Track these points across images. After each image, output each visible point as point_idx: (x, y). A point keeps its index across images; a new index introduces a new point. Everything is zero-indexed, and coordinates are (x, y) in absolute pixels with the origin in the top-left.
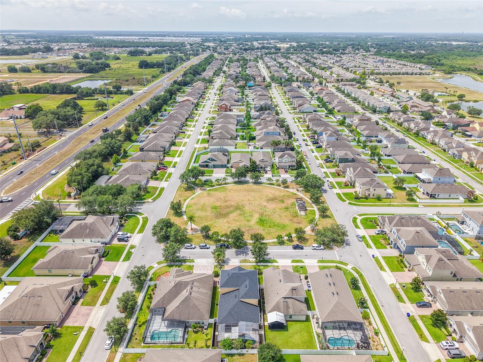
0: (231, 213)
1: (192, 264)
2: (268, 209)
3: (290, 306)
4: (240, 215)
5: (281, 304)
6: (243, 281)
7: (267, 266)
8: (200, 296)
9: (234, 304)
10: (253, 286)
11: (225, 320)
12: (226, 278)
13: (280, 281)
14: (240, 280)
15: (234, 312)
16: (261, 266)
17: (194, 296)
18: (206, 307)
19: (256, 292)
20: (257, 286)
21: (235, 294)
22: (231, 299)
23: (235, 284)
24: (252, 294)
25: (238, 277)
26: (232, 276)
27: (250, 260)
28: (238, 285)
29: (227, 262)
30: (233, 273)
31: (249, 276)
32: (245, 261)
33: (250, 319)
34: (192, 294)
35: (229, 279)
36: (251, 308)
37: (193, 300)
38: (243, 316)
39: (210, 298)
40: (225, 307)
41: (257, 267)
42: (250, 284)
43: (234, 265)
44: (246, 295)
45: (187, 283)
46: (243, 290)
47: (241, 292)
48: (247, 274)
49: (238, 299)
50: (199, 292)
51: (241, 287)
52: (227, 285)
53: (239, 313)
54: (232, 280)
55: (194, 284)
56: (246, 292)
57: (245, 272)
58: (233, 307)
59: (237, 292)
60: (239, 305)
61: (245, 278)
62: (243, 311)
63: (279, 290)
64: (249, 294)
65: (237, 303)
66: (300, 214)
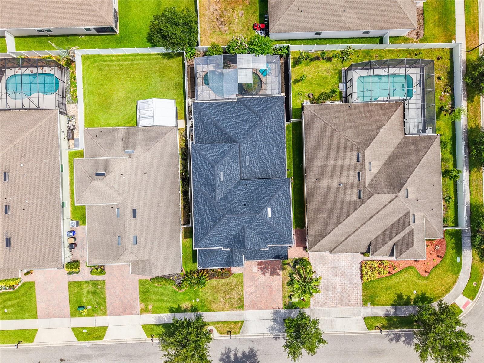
3: (121, 142)
6: (231, 196)
7: (172, 311)
8: (333, 163)
9: (251, 137)
10: (204, 180)
11: (267, 105)
12: (277, 205)
13: (134, 211)
14: (240, 197)
15: (250, 120)
16: (189, 308)
17: (350, 153)
18: (314, 137)
19: (199, 162)
20: (195, 185)
21: (250, 169)
22: (260, 155)
23: (252, 186)
24: (208, 154)
25: (245, 204)
26: (261, 207)
27: (217, 331)
28: (244, 186)
29: (278, 323)
30: (260, 213)
31: (216, 209)
32: (231, 328)
33: (213, 109)
34: (355, 158)
35: (267, 200)
36: (211, 135)
37: (349, 139)
38: (228, 115)
39: (308, 168)
40: (272, 138)
41: (199, 305)
42: (212, 185)
43: (260, 309)
44: (224, 151)
45: (375, 189)
46: (231, 166)
47: (234, 163)
48: (219, 214)
49: (243, 151)
50: (339, 173)
51: (237, 182)
52: (272, 184)
53: (237, 119)
54: (260, 196)
55: (356, 191)
56: (223, 157)
57: (226, 224)
58: (252, 130)
59: (244, 173)
60: (240, 134)
61: (227, 201)
62: (229, 124)
63: (140, 185)
64: (216, 154)
65: (243, 138)
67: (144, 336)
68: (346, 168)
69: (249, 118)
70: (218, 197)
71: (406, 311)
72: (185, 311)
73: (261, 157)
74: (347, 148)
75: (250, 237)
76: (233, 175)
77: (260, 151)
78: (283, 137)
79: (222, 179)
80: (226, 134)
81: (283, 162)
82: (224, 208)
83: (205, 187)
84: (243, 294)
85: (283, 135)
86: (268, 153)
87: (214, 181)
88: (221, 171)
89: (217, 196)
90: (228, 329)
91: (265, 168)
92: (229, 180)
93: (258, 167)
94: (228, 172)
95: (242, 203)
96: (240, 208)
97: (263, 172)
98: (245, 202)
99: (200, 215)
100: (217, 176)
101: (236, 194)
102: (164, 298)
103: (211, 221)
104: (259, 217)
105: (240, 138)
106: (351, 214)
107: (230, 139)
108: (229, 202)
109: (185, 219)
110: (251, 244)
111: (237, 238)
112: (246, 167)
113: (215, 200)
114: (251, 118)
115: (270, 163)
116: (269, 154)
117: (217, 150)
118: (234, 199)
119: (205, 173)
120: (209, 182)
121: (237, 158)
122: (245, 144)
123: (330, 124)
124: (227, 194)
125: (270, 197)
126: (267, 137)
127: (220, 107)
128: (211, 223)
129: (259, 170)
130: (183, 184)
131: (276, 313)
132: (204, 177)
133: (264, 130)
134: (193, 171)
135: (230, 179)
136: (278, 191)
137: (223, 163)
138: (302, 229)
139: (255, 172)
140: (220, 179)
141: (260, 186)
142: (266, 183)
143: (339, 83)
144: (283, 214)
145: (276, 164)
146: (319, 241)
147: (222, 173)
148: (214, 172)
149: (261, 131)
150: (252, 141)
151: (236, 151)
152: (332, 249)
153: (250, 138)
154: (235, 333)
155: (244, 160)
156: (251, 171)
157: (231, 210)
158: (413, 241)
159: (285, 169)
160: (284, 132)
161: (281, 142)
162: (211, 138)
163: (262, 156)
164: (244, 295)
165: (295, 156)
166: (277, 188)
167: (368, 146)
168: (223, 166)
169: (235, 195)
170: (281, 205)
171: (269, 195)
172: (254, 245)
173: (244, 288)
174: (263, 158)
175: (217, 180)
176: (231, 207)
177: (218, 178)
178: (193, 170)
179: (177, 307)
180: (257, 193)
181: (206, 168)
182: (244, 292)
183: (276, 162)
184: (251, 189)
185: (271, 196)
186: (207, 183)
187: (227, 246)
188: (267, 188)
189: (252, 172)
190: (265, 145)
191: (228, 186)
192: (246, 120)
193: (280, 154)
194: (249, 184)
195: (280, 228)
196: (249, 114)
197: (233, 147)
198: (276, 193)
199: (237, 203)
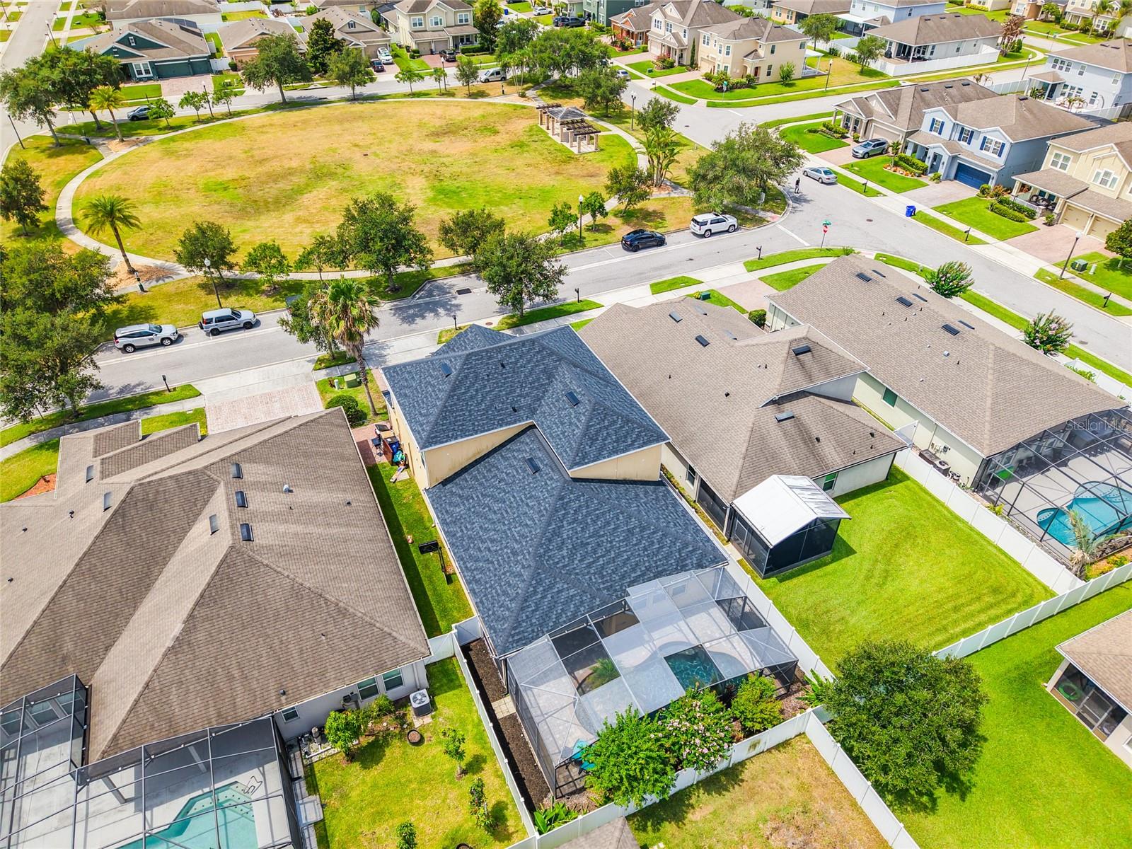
1: (189, 406)
2: (450, 159)
3: (815, 433)
5: (776, 437)
6: (538, 379)
8: (315, 530)
9: (545, 509)
10: (606, 390)
11: (536, 610)
12: (434, 391)
13: (705, 343)
14: (519, 382)
15: (564, 552)
17: (272, 543)
19: (635, 413)
21: (520, 458)
22: (509, 492)
23: (502, 410)
24: (624, 427)
25: (504, 367)
26: (468, 369)
28: (521, 408)
30: (468, 355)
33: (670, 554)
34: (257, 531)
35: (459, 387)
36: (642, 500)
38: (625, 551)
40: (492, 541)
42: (586, 382)
44: (594, 440)
45: (199, 482)
46: (563, 424)
47: (559, 434)
49: (551, 474)
50: (295, 510)
51: (538, 411)
52: (459, 426)
53: (599, 545)
54: (477, 391)
55: (248, 478)
58: (549, 524)
59: (529, 444)
60: (575, 505)
61: (543, 367)
62: (613, 527)
63: (724, 376)
65: (562, 498)
66: (579, 152)
67: (594, 299)
68: (279, 517)
69: (571, 556)
73: (504, 491)
74: (284, 554)
76: (552, 416)
77: (512, 500)
78: (464, 563)
80: (608, 499)
81: (446, 517)
82: (542, 351)
83: (598, 382)
85: (466, 567)
86: (490, 509)
87: (585, 385)
88: (581, 402)
89: (565, 369)
91: (486, 480)
92: (556, 403)
93: (502, 474)
94: (563, 413)
95: (511, 368)
96: (510, 358)
97: (489, 471)
98: (504, 371)
99: (584, 354)
100: (583, 393)
101: (529, 386)
105: (572, 496)
107: (593, 491)
108: (536, 366)
112: (530, 455)
113: (566, 362)
114: (563, 557)
115: (477, 496)
116: (487, 509)
117: (610, 442)
118: (530, 373)
119: (611, 398)
120: (594, 385)
121: (558, 445)
122: (553, 490)
124: (547, 381)
125: (455, 395)
126: (507, 534)
127: (657, 567)
132: (609, 393)
133: (520, 543)
135: (554, 405)
136: (441, 413)
137: (582, 419)
139: (507, 459)
141: (484, 414)
142: (473, 424)
143: (323, 820)
144: (416, 389)
145: (463, 502)
148: (592, 395)
149: (527, 537)
150: (539, 504)
151: (567, 453)
153: (547, 505)
154: (449, 331)
155: (542, 461)
156: (516, 455)
157: (528, 351)
159: (435, 509)
161: (467, 550)
162: (637, 494)
163: (502, 494)
166: (445, 418)
167: (223, 561)
168: (580, 414)
169: (531, 384)
170: (426, 397)
171: (458, 400)
174: (499, 493)
175: (579, 387)
176: (529, 357)
177: (579, 390)
180: (485, 397)
183: (463, 508)
184: (502, 403)
186: (597, 385)
188: (467, 414)
190: (504, 518)
191: (552, 394)
192: (574, 547)
193: (460, 528)
194: (510, 414)
196: (574, 569)
197: (578, 455)
198: (445, 407)
199: (521, 366)
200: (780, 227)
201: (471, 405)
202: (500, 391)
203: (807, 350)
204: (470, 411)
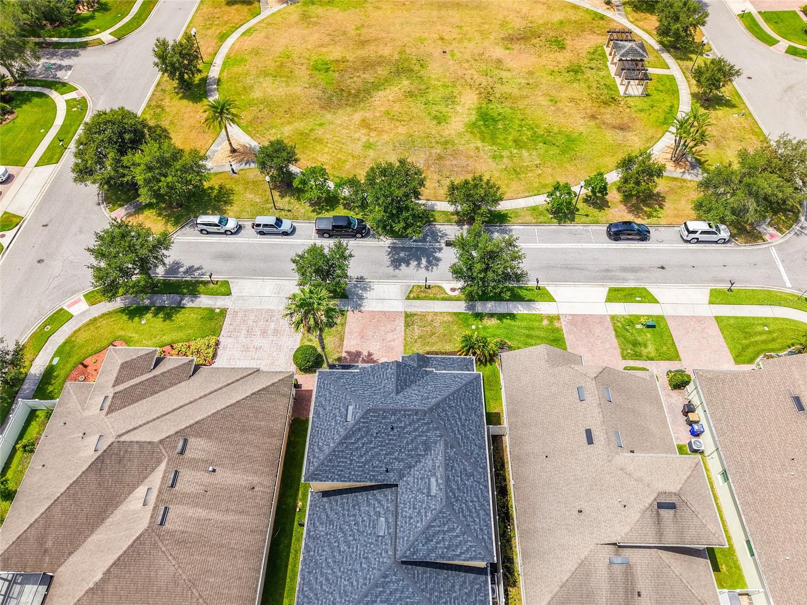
0: (377, 86)
1: (218, 303)
2: (509, 75)
3: (640, 587)
4: (411, 94)
6: (417, 449)
7: (512, 316)
8: (215, 516)
9: (370, 579)
10: (467, 482)
12: (334, 428)
13: (590, 441)
14: (400, 446)
16: (486, 318)
17: (177, 528)
18: (240, 578)
19: (478, 521)
20: (484, 477)
21: (378, 509)
22: (355, 540)
23: (377, 467)
24: (459, 537)
25: (392, 429)
26: (364, 423)
27: (444, 290)
28: (392, 470)
29: (357, 295)
30: (367, 410)
31: (445, 425)
32: (425, 292)
34: (171, 515)
35: (351, 437)
36: (454, 595)
37: (170, 558)
39: (265, 514)
40: (327, 579)
41: (471, 320)
42: (452, 471)
43: (382, 312)
44: (428, 540)
45: (153, 452)
46: (414, 508)
47: (408, 515)
48: (439, 415)
49: (389, 547)
50: (209, 493)
51: (405, 479)
52: (339, 470)
54: (363, 444)
55: (188, 454)
56: (429, 527)
57: (428, 398)
58: (366, 596)
59: (389, 501)
60: (393, 587)
61: (425, 438)
63: (588, 488)
64: (444, 534)
65: (385, 576)
66: (625, 93)
67: (551, 289)
68: (194, 500)
70: (440, 447)
71: (165, 300)
72: (492, 315)
73: (354, 536)
74: (181, 541)
75: (388, 379)
76: (412, 492)
77: (355, 550)
78: (303, 584)
79: (433, 480)
80: (423, 590)
81: (312, 529)
82: (429, 424)
83: (465, 470)
84: (405, 331)
85: (303, 589)
86: (338, 546)
87: (448, 476)
88: (435, 496)
89: (442, 448)
90: (429, 290)
91: (348, 515)
92: (420, 481)
93: (361, 516)
94: (420, 496)
95: (398, 431)
96: (401, 422)
97: (354, 506)
98: (391, 433)
99: (473, 422)
100: (441, 486)
101: (407, 453)
102: (526, 332)
103: (453, 406)
104: (369, 404)
105: (394, 577)
106: (209, 416)
107: (414, 578)
108: (420, 436)
109: (501, 444)
110: (387, 370)
111: (409, 379)
112: (385, 513)
113: (445, 441)
115: (337, 526)
116: (336, 544)
117: (442, 545)
118: (412, 441)
119: (465, 495)
120: (458, 476)
121: (402, 527)
122: (383, 563)
123: (200, 600)
124: (423, 453)
125: (345, 443)
126: (337, 581)
128: (454, 405)
129: (359, 510)
130: (508, 509)
131: (357, 307)
132: (467, 488)
133: (341, 598)
134: (489, 505)
135: (418, 482)
136: (330, 454)
137: (429, 514)
138: (297, 417)
139: (369, 504)
140: (437, 481)
141: (361, 467)
142: (350, 473)
144: (327, 414)
145: (326, 523)
146: (273, 384)
147: (433, 492)
148: (447, 493)
149: (347, 596)
150: (368, 570)
151: (403, 541)
152: (255, 374)
153: (372, 577)
154: (420, 287)
155: (389, 528)
156: (376, 506)
157: (418, 420)
158: (120, 371)
159: (310, 515)
160: (298, 597)
161: (310, 573)
162: (453, 586)
163: (351, 538)
164: (403, 329)
165: (285, 554)
166: (330, 461)
167: (138, 538)
168: (430, 507)
169: (409, 451)
170: (328, 430)
171: (346, 447)
172: (382, 368)
173: (403, 338)
174: (350, 535)
175: (441, 478)
176: (417, 425)
177: (440, 481)
178: (488, 507)
179: (505, 320)
180: (368, 452)
181: (464, 506)
182: (403, 334)
183: (324, 529)
184: (380, 461)
185: (343, 443)
186: (461, 475)
187: (426, 373)
188: (349, 462)
189: (374, 505)
190: (342, 563)
191: (422, 470)
193: (315, 547)
194: (381, 473)
195: (335, 393)
197: (409, 550)
198: (334, 451)
199: (406, 433)
200: (774, 252)
201: (355, 456)
202: (382, 450)
203: (672, 506)
204: (351, 461)
